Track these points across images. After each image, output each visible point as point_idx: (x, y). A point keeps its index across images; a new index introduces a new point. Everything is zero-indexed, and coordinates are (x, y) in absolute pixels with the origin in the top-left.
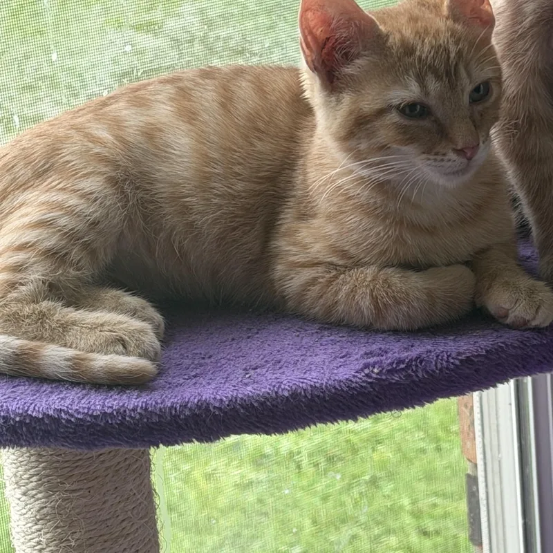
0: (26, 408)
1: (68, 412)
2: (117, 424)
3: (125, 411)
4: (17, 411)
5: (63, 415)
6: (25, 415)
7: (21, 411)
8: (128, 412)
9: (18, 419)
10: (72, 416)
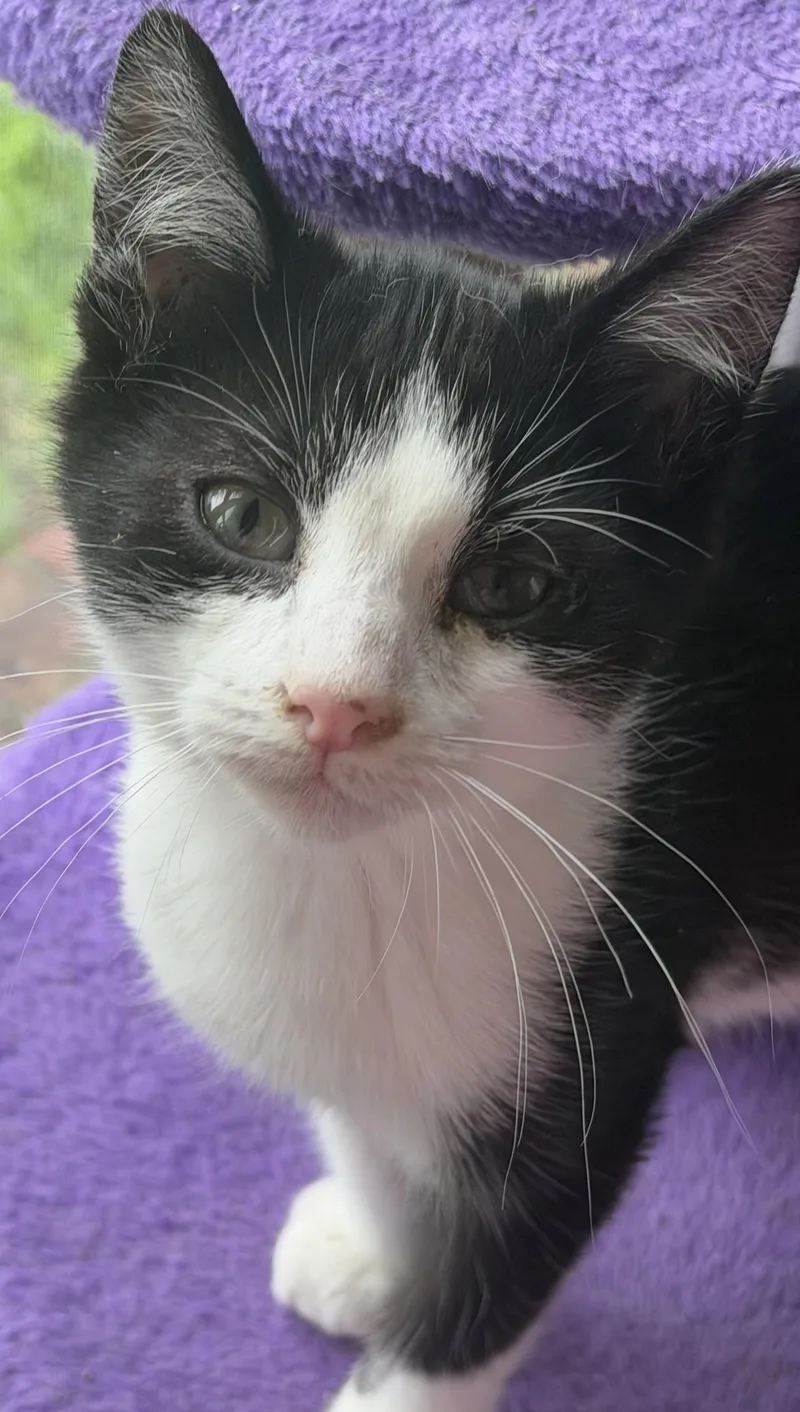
0: (400, 142)
1: (525, 171)
2: (658, 215)
3: (683, 182)
4: (377, 149)
5: (508, 176)
6: (398, 162)
7: (387, 151)
8: (691, 184)
9: (380, 176)
10: (533, 181)
